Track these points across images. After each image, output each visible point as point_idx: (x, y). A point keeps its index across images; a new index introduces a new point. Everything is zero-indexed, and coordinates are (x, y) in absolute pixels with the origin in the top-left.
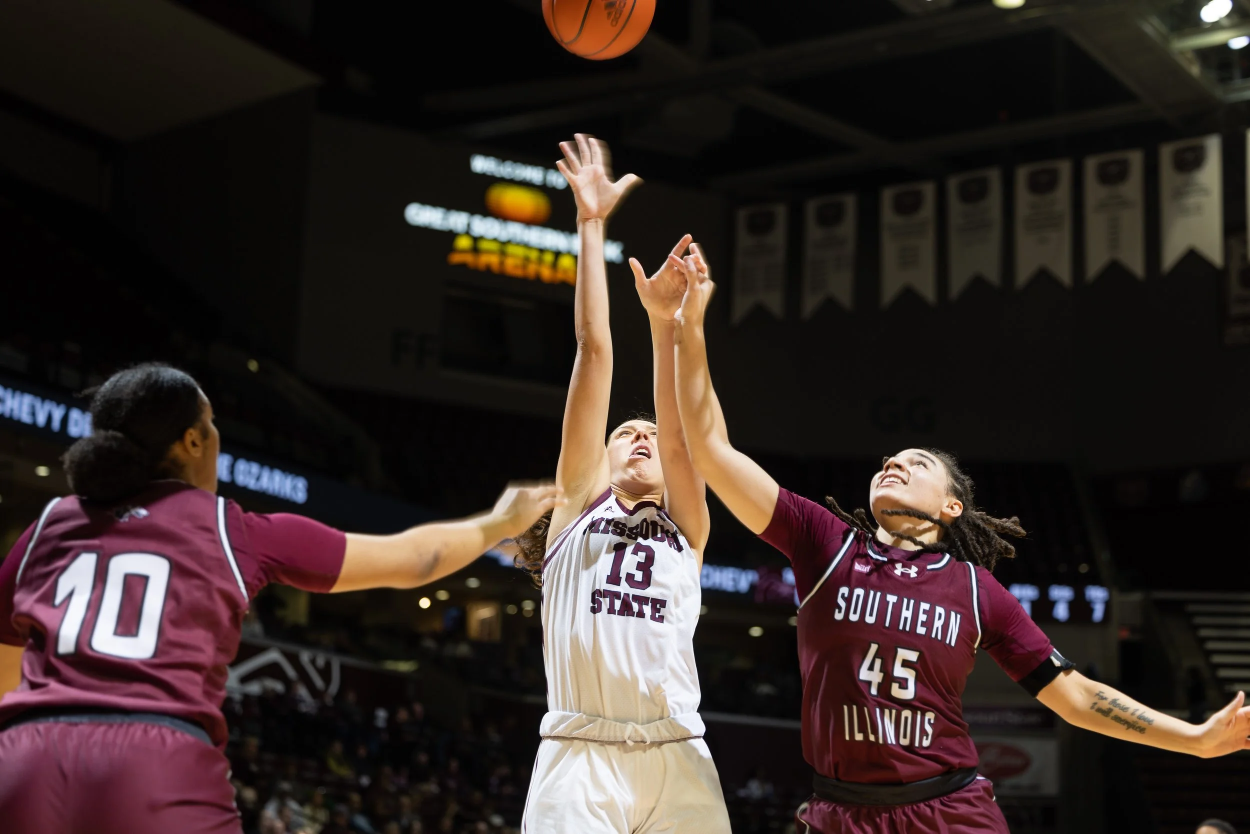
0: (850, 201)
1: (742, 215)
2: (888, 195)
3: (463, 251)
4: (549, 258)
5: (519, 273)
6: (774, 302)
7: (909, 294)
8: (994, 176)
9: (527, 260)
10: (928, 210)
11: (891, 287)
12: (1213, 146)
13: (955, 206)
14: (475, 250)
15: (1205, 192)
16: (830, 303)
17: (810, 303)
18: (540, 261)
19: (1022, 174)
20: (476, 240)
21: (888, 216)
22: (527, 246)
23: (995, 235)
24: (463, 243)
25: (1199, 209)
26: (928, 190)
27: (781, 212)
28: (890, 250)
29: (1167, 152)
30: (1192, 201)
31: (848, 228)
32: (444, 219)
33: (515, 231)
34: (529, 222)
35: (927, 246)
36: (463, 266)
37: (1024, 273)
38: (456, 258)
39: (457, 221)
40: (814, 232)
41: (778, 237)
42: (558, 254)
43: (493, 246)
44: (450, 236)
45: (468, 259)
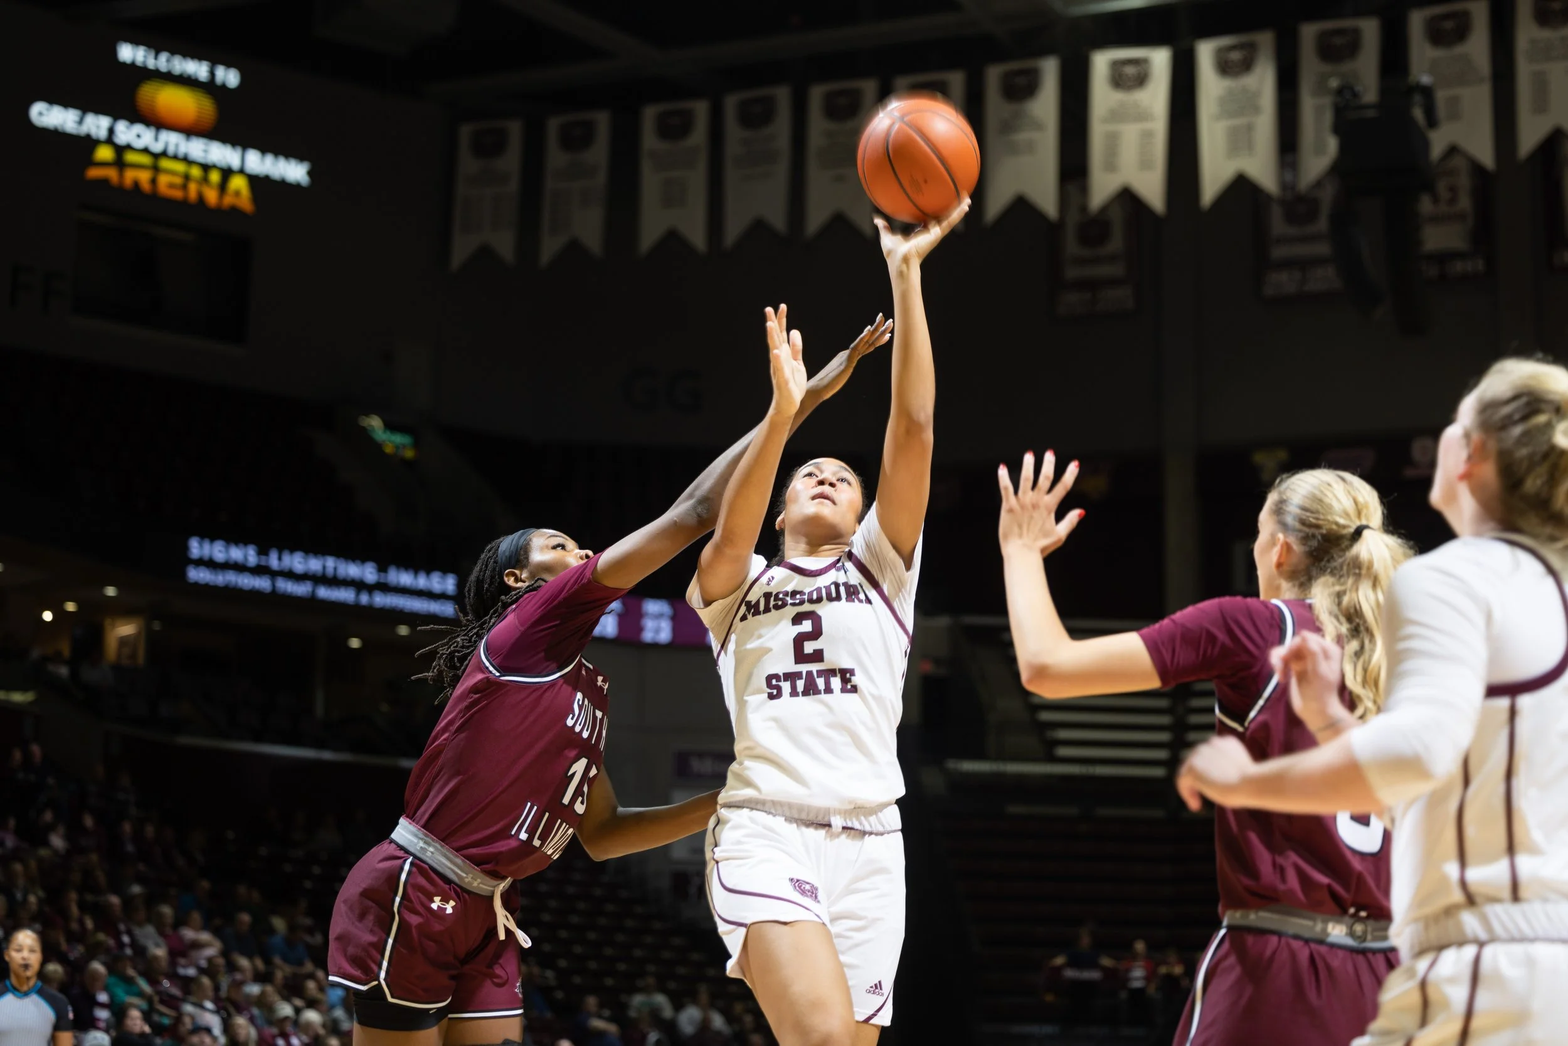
0: (602, 120)
1: (465, 132)
2: (650, 114)
3: (104, 164)
4: (215, 177)
5: (178, 194)
6: (504, 244)
7: (672, 239)
8: (782, 95)
9: (187, 177)
10: (699, 136)
11: (650, 232)
12: (1050, 70)
13: (734, 132)
14: (119, 163)
15: (1038, 126)
16: (574, 247)
17: (550, 247)
18: (205, 180)
19: (817, 94)
20: (121, 150)
21: (650, 140)
22: (186, 160)
23: (782, 169)
24: (104, 153)
25: (1030, 148)
26: (701, 109)
27: (515, 129)
28: (651, 182)
29: (994, 74)
30: (1022, 136)
31: (599, 153)
32: (81, 122)
33: (172, 140)
34: (190, 131)
35: (697, 180)
36: (104, 182)
37: (816, 219)
38: (94, 173)
39: (97, 125)
40: (556, 157)
41: (511, 161)
42: (227, 173)
43: (145, 160)
44: (89, 143)
45: (112, 174)
